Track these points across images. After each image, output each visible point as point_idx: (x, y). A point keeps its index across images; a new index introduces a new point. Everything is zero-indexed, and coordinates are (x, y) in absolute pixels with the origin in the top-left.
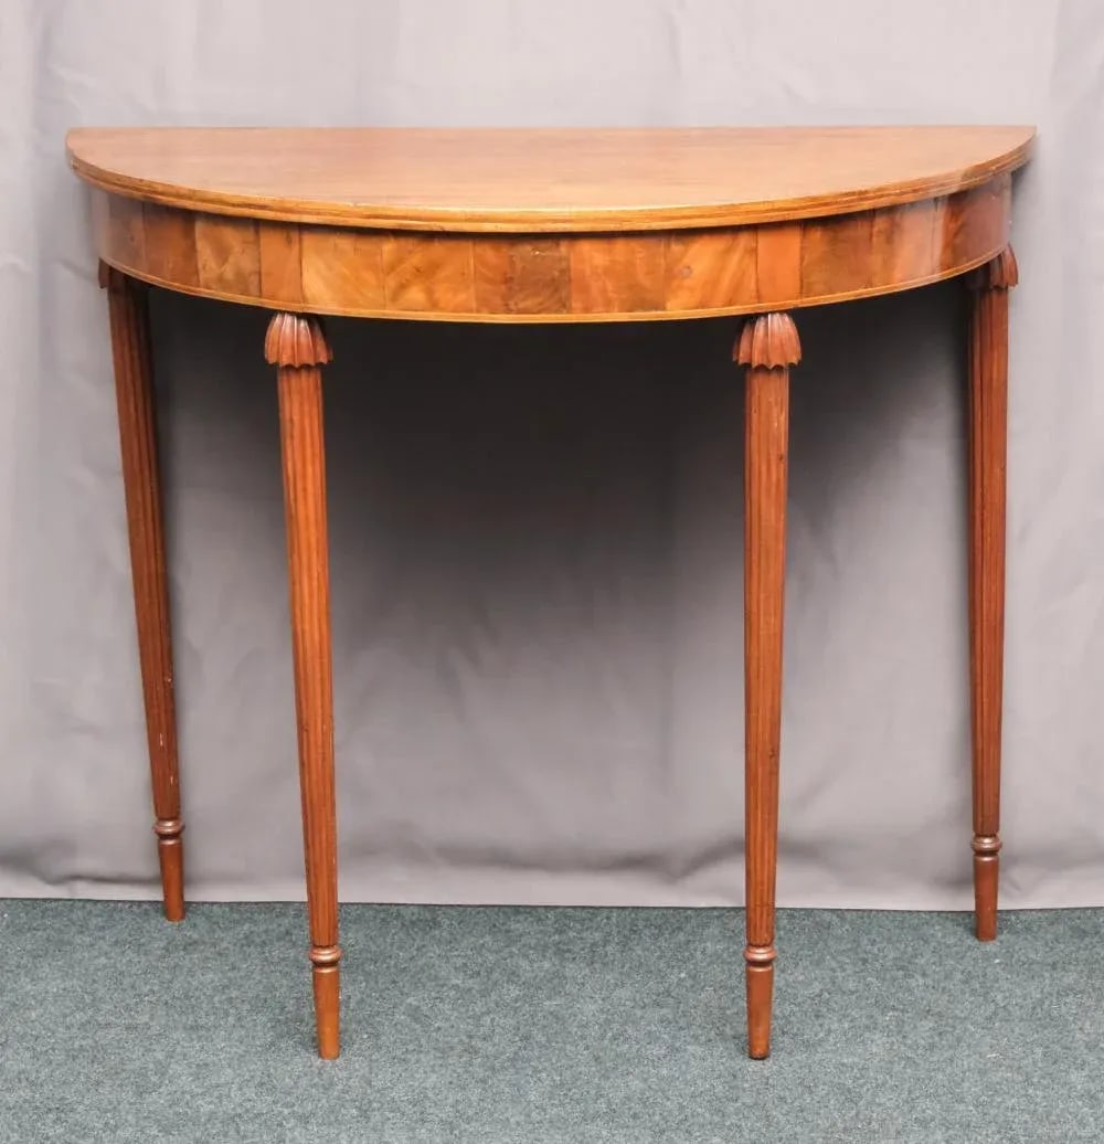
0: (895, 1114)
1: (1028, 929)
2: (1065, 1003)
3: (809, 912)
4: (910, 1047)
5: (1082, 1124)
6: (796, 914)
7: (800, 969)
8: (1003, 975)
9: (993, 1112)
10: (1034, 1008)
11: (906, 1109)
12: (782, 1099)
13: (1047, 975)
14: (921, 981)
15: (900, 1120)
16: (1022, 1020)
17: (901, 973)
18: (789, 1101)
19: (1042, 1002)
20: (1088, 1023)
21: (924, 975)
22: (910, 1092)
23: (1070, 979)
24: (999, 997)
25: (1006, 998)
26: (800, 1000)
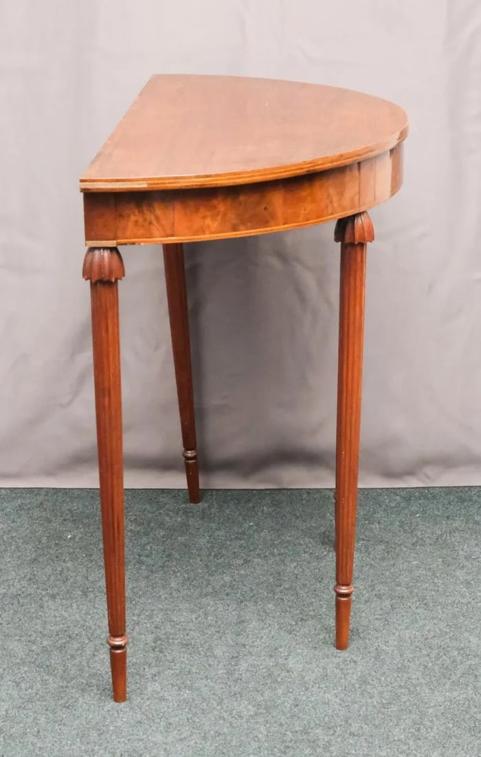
0: (364, 592)
1: (434, 497)
2: (454, 536)
3: (318, 490)
4: (373, 559)
5: (463, 596)
6: (311, 492)
7: (314, 520)
8: (420, 522)
9: (416, 591)
10: (437, 539)
11: (370, 589)
12: (304, 585)
13: (444, 522)
14: (378, 526)
15: (367, 595)
16: (431, 545)
17: (367, 522)
18: (308, 586)
19: (442, 535)
20: (466, 546)
21: (379, 523)
22: (372, 581)
23: (456, 524)
24: (419, 533)
25: (422, 534)
26: (313, 536)
